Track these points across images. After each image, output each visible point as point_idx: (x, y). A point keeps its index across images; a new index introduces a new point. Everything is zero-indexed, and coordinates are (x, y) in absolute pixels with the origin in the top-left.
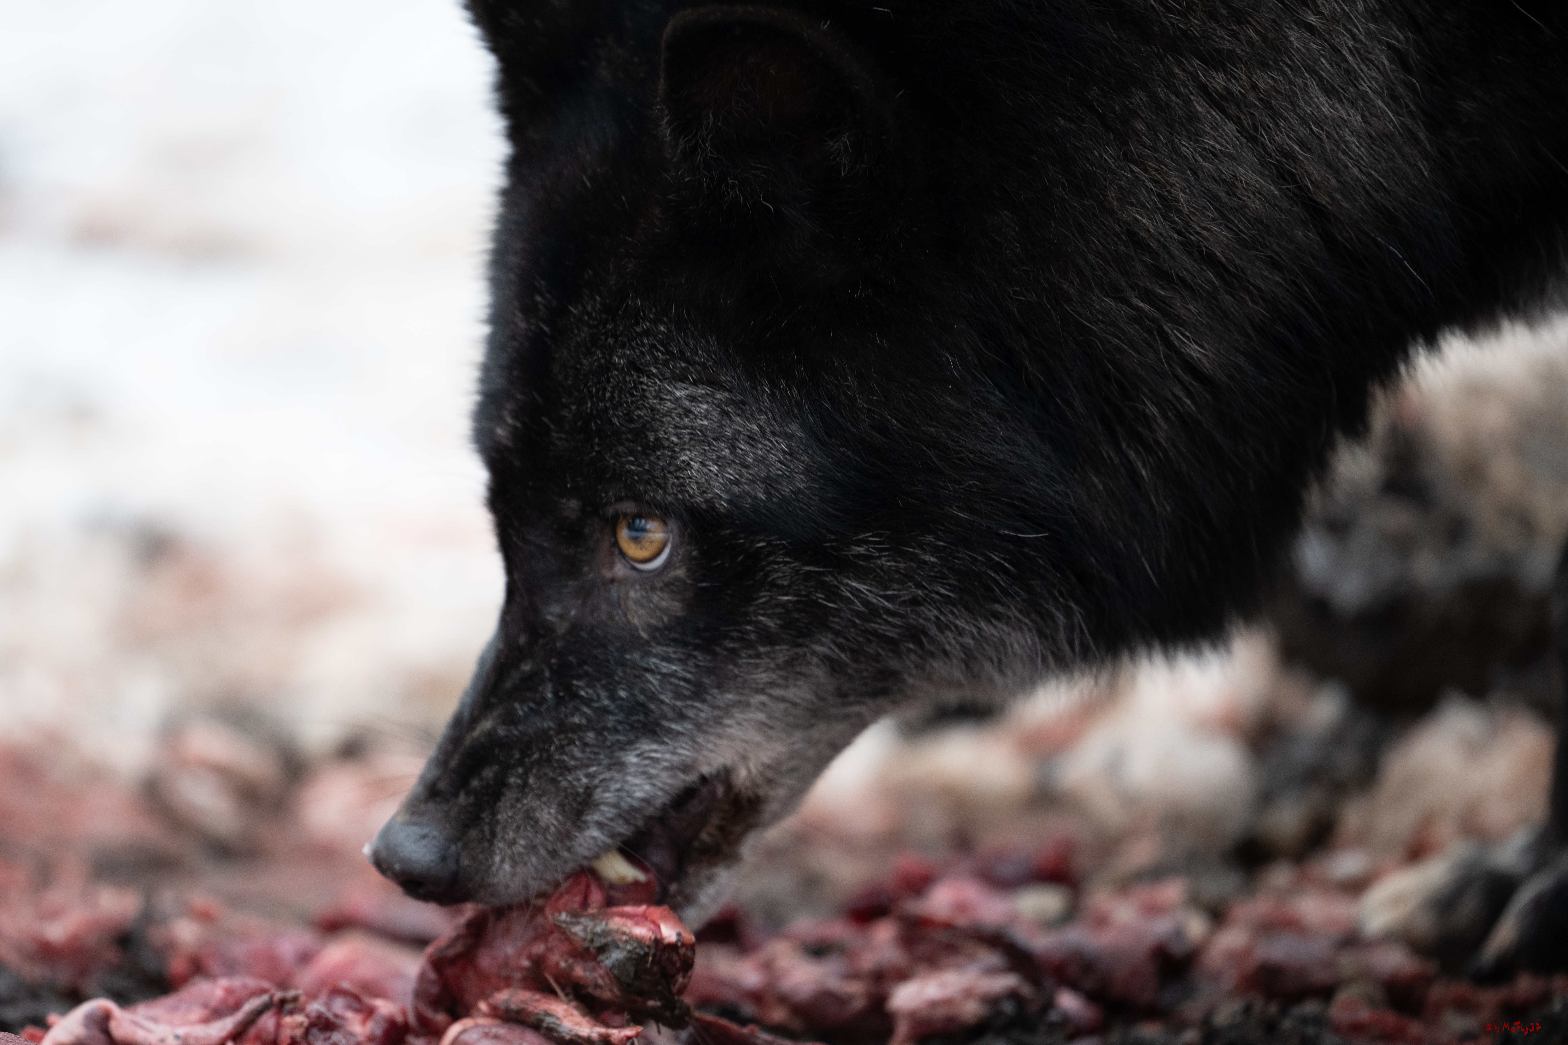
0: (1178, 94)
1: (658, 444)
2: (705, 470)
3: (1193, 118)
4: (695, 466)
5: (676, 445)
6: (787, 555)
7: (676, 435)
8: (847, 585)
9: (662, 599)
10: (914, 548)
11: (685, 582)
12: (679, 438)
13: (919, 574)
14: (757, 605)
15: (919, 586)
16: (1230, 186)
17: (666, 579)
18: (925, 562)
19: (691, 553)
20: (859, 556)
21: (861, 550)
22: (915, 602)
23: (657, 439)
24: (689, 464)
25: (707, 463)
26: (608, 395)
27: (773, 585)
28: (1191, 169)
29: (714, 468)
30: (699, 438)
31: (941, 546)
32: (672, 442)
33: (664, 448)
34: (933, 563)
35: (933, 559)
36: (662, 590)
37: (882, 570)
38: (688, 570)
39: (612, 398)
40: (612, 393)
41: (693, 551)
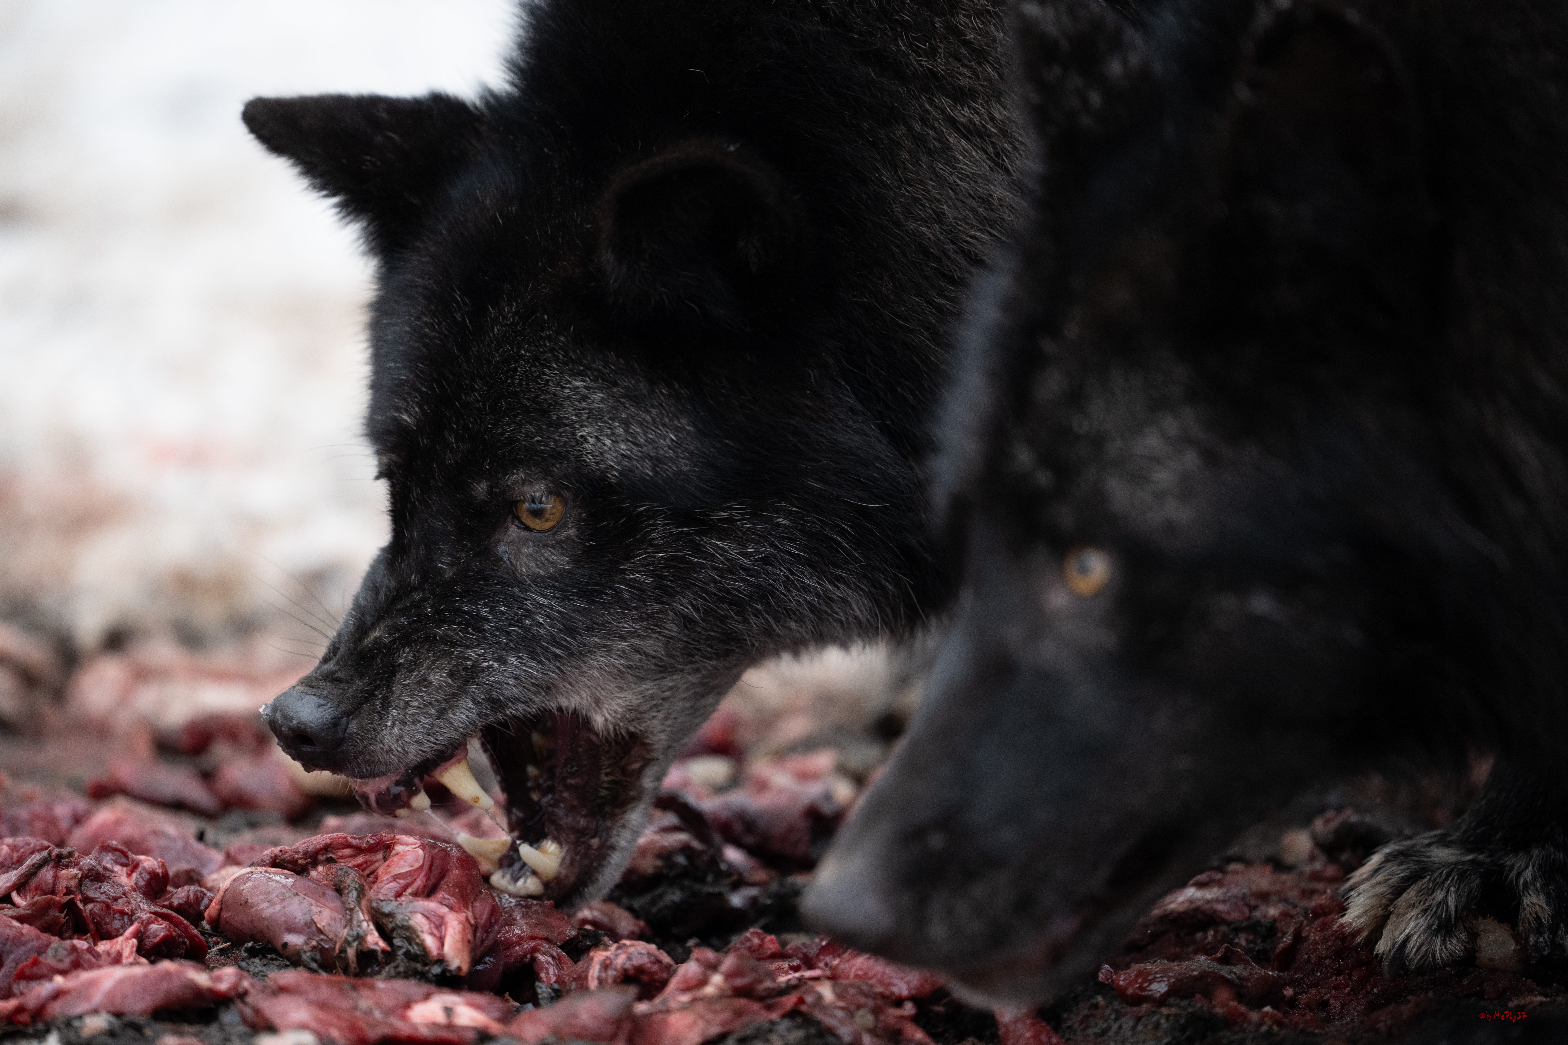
0: (933, 128)
1: (559, 423)
2: (599, 444)
3: (946, 147)
4: (591, 440)
5: (576, 422)
6: (665, 519)
7: (576, 415)
8: (710, 543)
9: (553, 554)
10: (771, 513)
11: (574, 541)
12: (579, 417)
13: (772, 535)
14: (635, 562)
15: (773, 545)
16: (986, 201)
17: (559, 538)
18: (778, 525)
19: (580, 515)
20: (723, 520)
21: (725, 515)
22: (766, 560)
23: (559, 418)
24: (586, 439)
25: (602, 438)
26: (516, 381)
27: (651, 543)
28: (951, 189)
29: (608, 442)
30: (594, 416)
31: (794, 511)
32: (572, 420)
33: (566, 425)
34: (785, 525)
35: (785, 522)
36: (553, 546)
37: (741, 531)
38: (578, 530)
39: (520, 385)
40: (521, 380)
41: (583, 513)
